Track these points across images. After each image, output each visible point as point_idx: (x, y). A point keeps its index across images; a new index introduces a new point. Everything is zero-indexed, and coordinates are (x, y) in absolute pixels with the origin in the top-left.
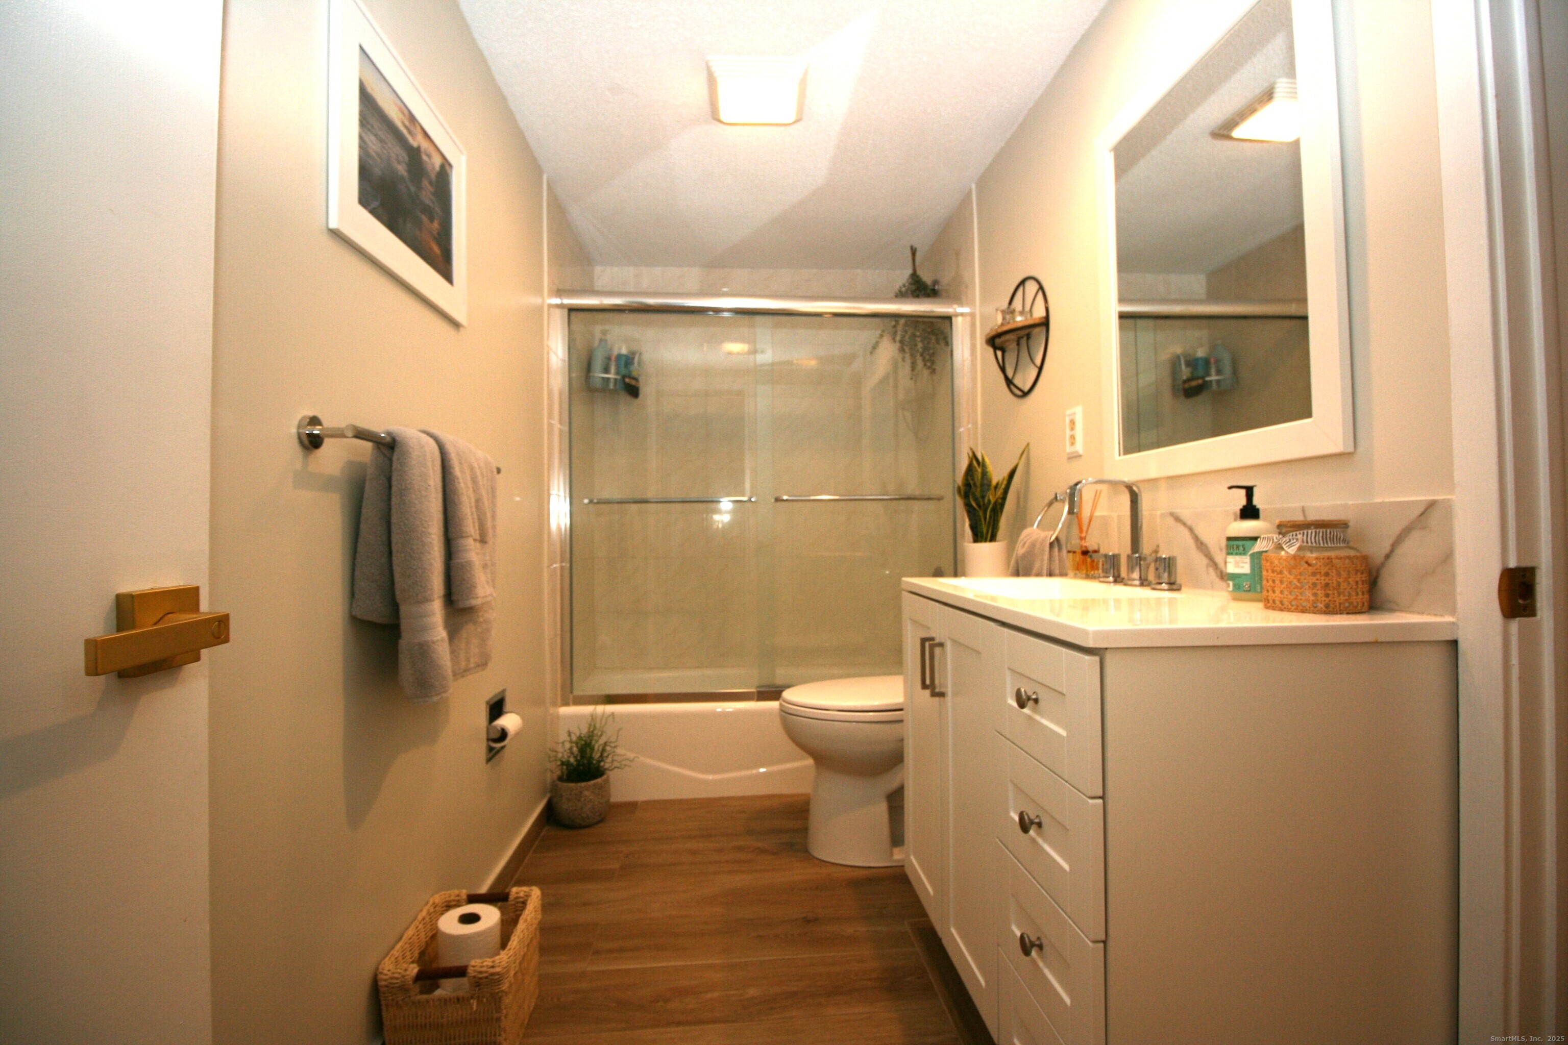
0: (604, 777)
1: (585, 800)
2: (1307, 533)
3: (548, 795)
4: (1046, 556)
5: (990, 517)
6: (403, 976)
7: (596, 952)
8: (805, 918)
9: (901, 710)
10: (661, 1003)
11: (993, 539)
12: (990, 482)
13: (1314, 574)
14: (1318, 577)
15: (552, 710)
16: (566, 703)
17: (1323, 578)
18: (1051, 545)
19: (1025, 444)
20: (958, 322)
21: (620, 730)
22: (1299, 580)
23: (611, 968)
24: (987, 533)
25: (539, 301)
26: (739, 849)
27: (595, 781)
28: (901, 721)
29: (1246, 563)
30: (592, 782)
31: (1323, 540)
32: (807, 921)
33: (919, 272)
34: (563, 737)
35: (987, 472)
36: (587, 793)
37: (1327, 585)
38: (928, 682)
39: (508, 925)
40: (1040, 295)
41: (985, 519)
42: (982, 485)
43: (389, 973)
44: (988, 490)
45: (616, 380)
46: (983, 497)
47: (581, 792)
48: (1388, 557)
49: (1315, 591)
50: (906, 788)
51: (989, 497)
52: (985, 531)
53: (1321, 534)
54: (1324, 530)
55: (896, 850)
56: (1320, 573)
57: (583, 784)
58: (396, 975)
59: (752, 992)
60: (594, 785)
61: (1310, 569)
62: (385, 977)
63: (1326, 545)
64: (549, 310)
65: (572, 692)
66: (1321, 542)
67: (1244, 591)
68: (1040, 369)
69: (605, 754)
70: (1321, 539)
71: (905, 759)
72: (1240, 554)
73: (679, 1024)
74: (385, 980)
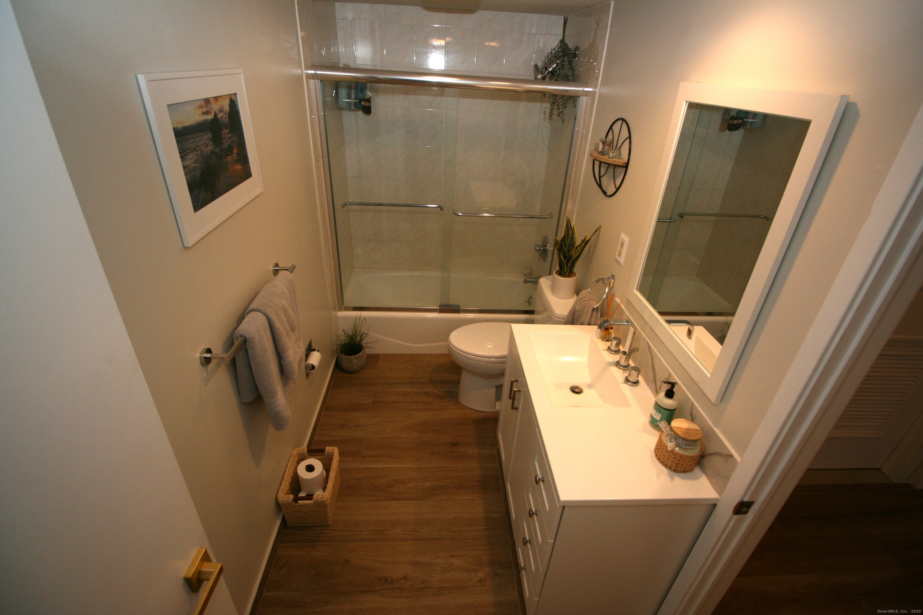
0: (362, 352)
1: (354, 363)
2: (680, 440)
3: (336, 355)
4: (589, 316)
5: (570, 265)
6: (288, 501)
7: (363, 457)
8: (452, 442)
9: (506, 358)
10: (390, 488)
11: (569, 276)
12: (575, 244)
13: (674, 458)
14: (676, 460)
15: (334, 313)
16: (340, 309)
17: (677, 461)
18: (594, 309)
19: (600, 226)
20: (583, 101)
21: (370, 327)
22: (668, 457)
23: (370, 466)
24: (567, 272)
25: (299, 71)
26: (427, 394)
27: (358, 355)
28: (505, 362)
29: (659, 416)
30: (357, 355)
31: (685, 445)
32: (454, 444)
33: (567, 41)
34: (341, 333)
35: (574, 237)
36: (355, 360)
37: (678, 464)
38: (512, 395)
39: (327, 468)
40: (628, 140)
41: (567, 266)
42: (570, 245)
43: (282, 499)
44: (573, 248)
45: (355, 102)
46: (569, 251)
47: (352, 360)
48: (711, 454)
49: (672, 464)
50: (504, 385)
51: (572, 252)
52: (566, 271)
53: (685, 442)
54: (687, 442)
55: (498, 403)
56: (677, 459)
57: (353, 357)
58: (285, 500)
59: (427, 484)
60: (358, 357)
61: (674, 456)
62: (281, 501)
63: (685, 447)
64: (307, 79)
65: (343, 305)
66: (684, 445)
67: (655, 425)
68: (617, 190)
69: (362, 338)
70: (684, 444)
71: (505, 375)
72: (658, 412)
73: (397, 499)
74: (281, 502)
